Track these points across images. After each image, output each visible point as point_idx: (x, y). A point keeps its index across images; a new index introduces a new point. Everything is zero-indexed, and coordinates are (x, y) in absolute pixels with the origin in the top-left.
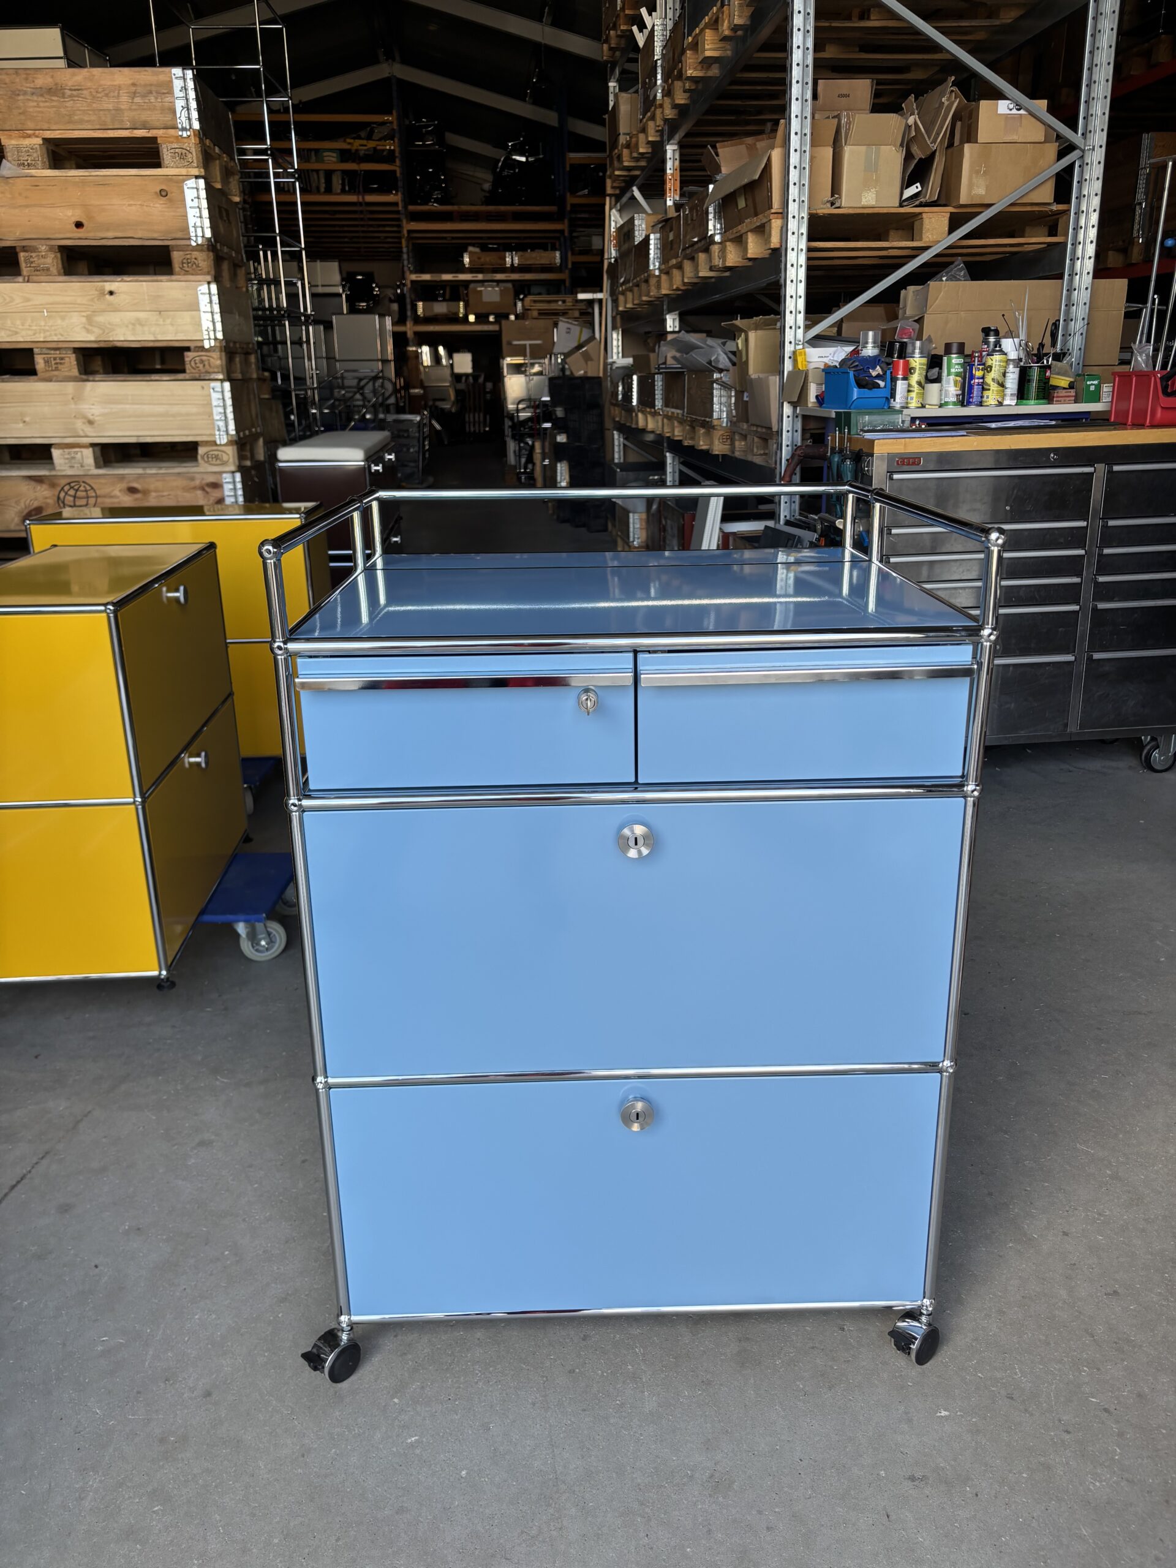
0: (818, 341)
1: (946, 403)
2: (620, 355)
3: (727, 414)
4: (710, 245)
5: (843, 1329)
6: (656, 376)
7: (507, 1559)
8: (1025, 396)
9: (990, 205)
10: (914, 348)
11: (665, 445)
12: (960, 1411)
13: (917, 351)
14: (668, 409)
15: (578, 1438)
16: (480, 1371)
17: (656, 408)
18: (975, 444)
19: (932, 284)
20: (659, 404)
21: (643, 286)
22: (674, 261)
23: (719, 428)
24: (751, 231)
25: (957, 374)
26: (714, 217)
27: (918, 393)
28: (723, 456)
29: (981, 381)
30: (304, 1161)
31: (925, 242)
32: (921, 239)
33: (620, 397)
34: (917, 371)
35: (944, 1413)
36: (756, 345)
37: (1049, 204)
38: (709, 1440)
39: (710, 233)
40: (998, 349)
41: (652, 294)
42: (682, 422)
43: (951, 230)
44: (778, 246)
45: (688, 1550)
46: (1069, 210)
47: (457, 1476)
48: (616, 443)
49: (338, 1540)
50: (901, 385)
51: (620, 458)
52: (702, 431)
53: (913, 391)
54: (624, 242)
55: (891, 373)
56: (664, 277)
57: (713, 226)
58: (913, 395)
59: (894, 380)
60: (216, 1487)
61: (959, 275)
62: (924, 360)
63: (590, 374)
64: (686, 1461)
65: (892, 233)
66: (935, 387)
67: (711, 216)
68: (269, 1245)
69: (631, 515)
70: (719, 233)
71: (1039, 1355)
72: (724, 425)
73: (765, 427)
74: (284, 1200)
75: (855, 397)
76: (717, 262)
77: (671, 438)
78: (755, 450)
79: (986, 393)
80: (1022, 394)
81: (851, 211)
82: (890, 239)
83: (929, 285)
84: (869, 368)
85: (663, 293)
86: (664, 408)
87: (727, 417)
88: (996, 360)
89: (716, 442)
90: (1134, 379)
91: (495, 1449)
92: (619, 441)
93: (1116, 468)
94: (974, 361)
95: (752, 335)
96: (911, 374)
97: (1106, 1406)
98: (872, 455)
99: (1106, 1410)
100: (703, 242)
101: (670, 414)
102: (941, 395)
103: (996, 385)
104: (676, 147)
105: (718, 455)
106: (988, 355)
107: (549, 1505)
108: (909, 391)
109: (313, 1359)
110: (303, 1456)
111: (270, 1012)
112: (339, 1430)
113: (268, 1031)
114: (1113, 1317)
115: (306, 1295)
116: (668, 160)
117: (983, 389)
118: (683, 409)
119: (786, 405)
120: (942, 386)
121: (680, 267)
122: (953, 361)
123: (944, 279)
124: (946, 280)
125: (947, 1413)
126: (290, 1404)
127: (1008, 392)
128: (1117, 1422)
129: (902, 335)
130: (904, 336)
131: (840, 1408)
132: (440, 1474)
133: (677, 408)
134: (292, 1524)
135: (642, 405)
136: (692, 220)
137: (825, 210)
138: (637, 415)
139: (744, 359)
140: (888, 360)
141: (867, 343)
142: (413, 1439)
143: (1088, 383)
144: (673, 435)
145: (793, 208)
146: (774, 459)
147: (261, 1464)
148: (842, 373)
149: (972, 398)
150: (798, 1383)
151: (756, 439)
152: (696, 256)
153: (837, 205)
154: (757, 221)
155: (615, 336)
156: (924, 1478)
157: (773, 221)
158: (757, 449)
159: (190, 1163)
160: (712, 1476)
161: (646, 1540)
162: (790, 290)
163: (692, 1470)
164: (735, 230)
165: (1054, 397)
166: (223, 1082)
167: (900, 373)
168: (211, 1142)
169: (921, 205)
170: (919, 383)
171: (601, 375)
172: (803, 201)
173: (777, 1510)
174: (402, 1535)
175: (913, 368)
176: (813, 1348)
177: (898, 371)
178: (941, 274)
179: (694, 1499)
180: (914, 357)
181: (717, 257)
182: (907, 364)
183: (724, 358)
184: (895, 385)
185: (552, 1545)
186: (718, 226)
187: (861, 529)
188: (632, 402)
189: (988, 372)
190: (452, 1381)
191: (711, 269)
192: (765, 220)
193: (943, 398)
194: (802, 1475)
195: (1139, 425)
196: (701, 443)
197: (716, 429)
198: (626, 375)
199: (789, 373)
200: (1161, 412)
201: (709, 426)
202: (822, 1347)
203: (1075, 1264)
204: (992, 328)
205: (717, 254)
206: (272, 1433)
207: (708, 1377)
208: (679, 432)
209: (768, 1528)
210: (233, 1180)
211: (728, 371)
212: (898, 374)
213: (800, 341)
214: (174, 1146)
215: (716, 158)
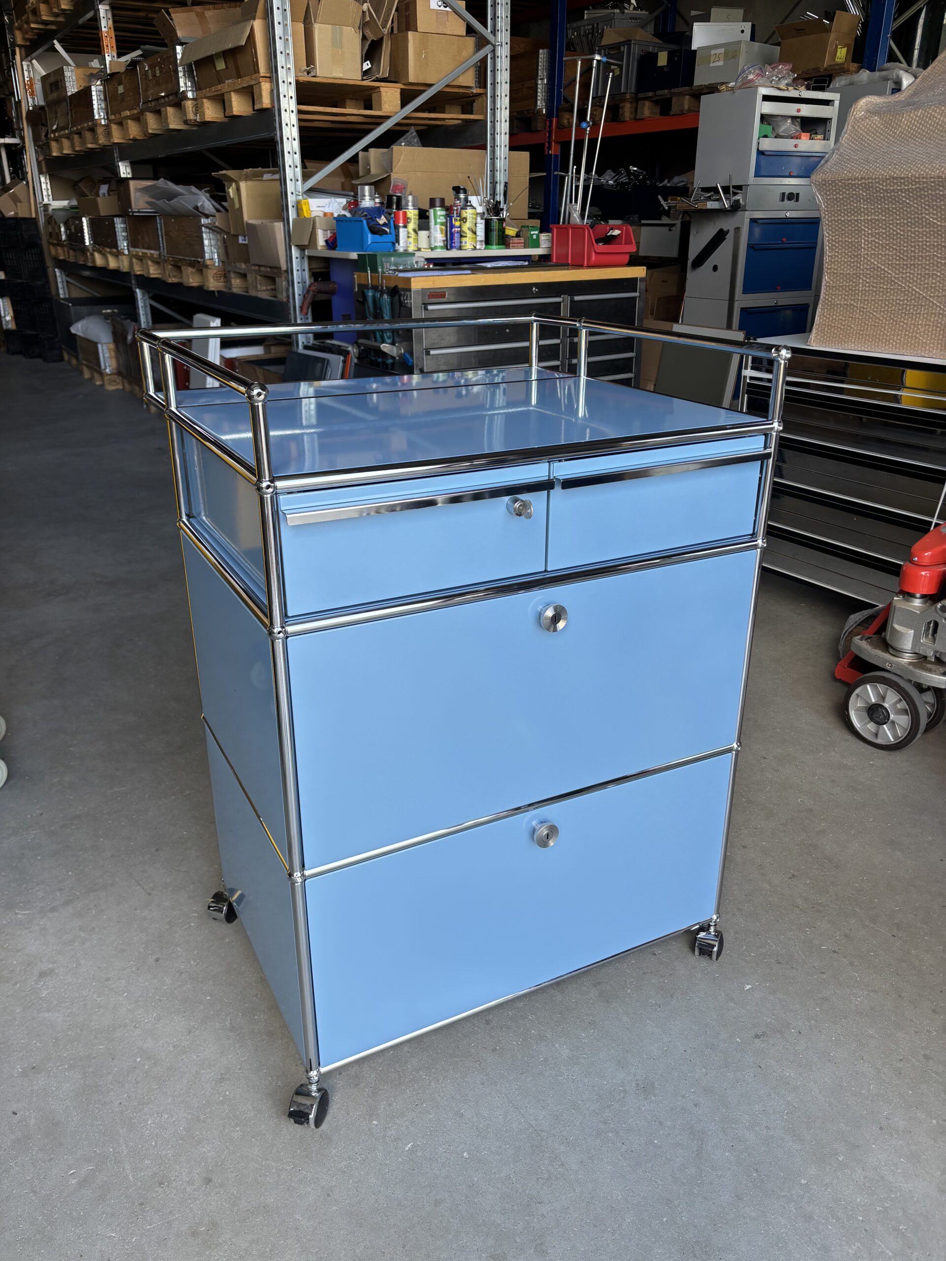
0: (313, 191)
1: (436, 247)
2: (51, 197)
3: (218, 256)
4: (183, 100)
5: (655, 954)
6: (115, 219)
7: (540, 1203)
8: (490, 242)
9: (430, 85)
10: (407, 201)
11: (133, 282)
12: (757, 982)
13: (410, 204)
14: (137, 250)
15: (531, 1095)
16: (426, 1075)
17: (120, 248)
18: (483, 280)
19: (395, 148)
20: (123, 244)
21: (88, 135)
22: (128, 113)
23: (212, 267)
24: (236, 91)
25: (442, 224)
26: (184, 75)
27: (414, 239)
28: (219, 292)
29: (459, 229)
30: (157, 960)
31: (385, 112)
32: (380, 109)
33: (64, 237)
34: (413, 221)
35: (748, 987)
36: (247, 195)
37: (470, 87)
38: (619, 1061)
39: (182, 89)
40: (469, 204)
41: (100, 142)
42: (157, 262)
43: (404, 104)
44: (269, 106)
45: (656, 1141)
46: (486, 93)
47: (463, 1159)
48: (59, 280)
49: (404, 1247)
50: (402, 232)
51: (65, 294)
52: (190, 269)
53: (411, 237)
54: (52, 91)
55: (394, 221)
56: (114, 127)
57: (184, 84)
58: (411, 240)
59: (397, 228)
60: (271, 1251)
61: (413, 142)
62: (416, 212)
63: (20, 215)
64: (614, 1081)
65: (348, 102)
66: (423, 234)
67: (181, 74)
68: (175, 1040)
69: (100, 346)
70: (191, 90)
71: (778, 929)
72: (217, 264)
73: (270, 267)
74: (162, 999)
75: (369, 243)
76: (191, 116)
77: (146, 275)
78: (259, 286)
79: (464, 240)
80: (488, 242)
81: (325, 81)
82: (347, 107)
83: (392, 148)
84: (376, 217)
85: (115, 141)
86: (131, 249)
87: (218, 258)
88: (468, 213)
89: (211, 280)
90: (570, 230)
91: (477, 1128)
92: (62, 278)
93: (577, 298)
94: (453, 213)
95: (243, 185)
96: (408, 222)
97: (833, 949)
98: (410, 290)
99: (834, 952)
100: (171, 98)
101: (140, 254)
102: (430, 241)
103: (471, 233)
104: (108, 8)
105: (213, 292)
106: (462, 209)
107: (543, 1152)
108: (408, 237)
109: (299, 1117)
110: (329, 1195)
111: (29, 841)
112: (344, 1163)
113: (39, 858)
114: (802, 891)
115: (240, 1069)
116: (102, 19)
117: (461, 236)
118: (157, 248)
119: (293, 248)
120: (430, 233)
121: (137, 119)
122: (439, 213)
123: (403, 144)
124: (405, 145)
125: (750, 986)
126: (289, 1160)
127: (479, 238)
128: (845, 957)
129: (395, 190)
130: (397, 191)
131: (686, 1007)
132: (449, 1163)
133: (149, 248)
134: (358, 1251)
135: (99, 245)
136: (154, 76)
137: (305, 78)
138: (92, 255)
139: (237, 206)
140: (389, 211)
141: (364, 196)
142: (409, 1146)
143: (532, 233)
144: (148, 272)
145: (281, 73)
146: (284, 294)
147: (297, 1217)
148: (355, 221)
149: (454, 243)
150: (650, 1000)
151: (258, 277)
152: (163, 109)
153: (312, 74)
154: (245, 82)
155: (43, 179)
156: (764, 1034)
157: (263, 83)
158: (261, 286)
159: (44, 995)
160: (637, 1085)
161: (624, 1147)
162: (287, 147)
163: (622, 1086)
164: (213, 89)
165: (510, 243)
166: (25, 914)
167: (401, 221)
168: (52, 971)
169: (377, 80)
170: (415, 231)
171: (34, 216)
172: (289, 69)
173: (692, 1090)
174: (451, 1220)
175: (408, 218)
176: (644, 973)
177: (399, 220)
178: (400, 140)
179: (637, 1105)
180: (408, 209)
181: (191, 112)
182: (405, 213)
183: (209, 205)
184: (398, 232)
185: (565, 1179)
186: (189, 84)
187: (403, 351)
188: (84, 243)
189: (464, 222)
190: (410, 1091)
191: (186, 122)
192: (253, 83)
193: (433, 242)
194: (692, 1061)
195: (580, 266)
196: (191, 280)
197: (210, 269)
198: (72, 218)
199: (294, 220)
200: (595, 257)
201: (200, 266)
202: (650, 971)
203: (761, 865)
204: (462, 187)
205: (191, 109)
206: (289, 1188)
207: (591, 1018)
208: (153, 270)
209: (695, 1105)
210: (99, 996)
211: (214, 216)
212: (399, 223)
213: (299, 192)
214: (16, 984)
215: (170, 21)
